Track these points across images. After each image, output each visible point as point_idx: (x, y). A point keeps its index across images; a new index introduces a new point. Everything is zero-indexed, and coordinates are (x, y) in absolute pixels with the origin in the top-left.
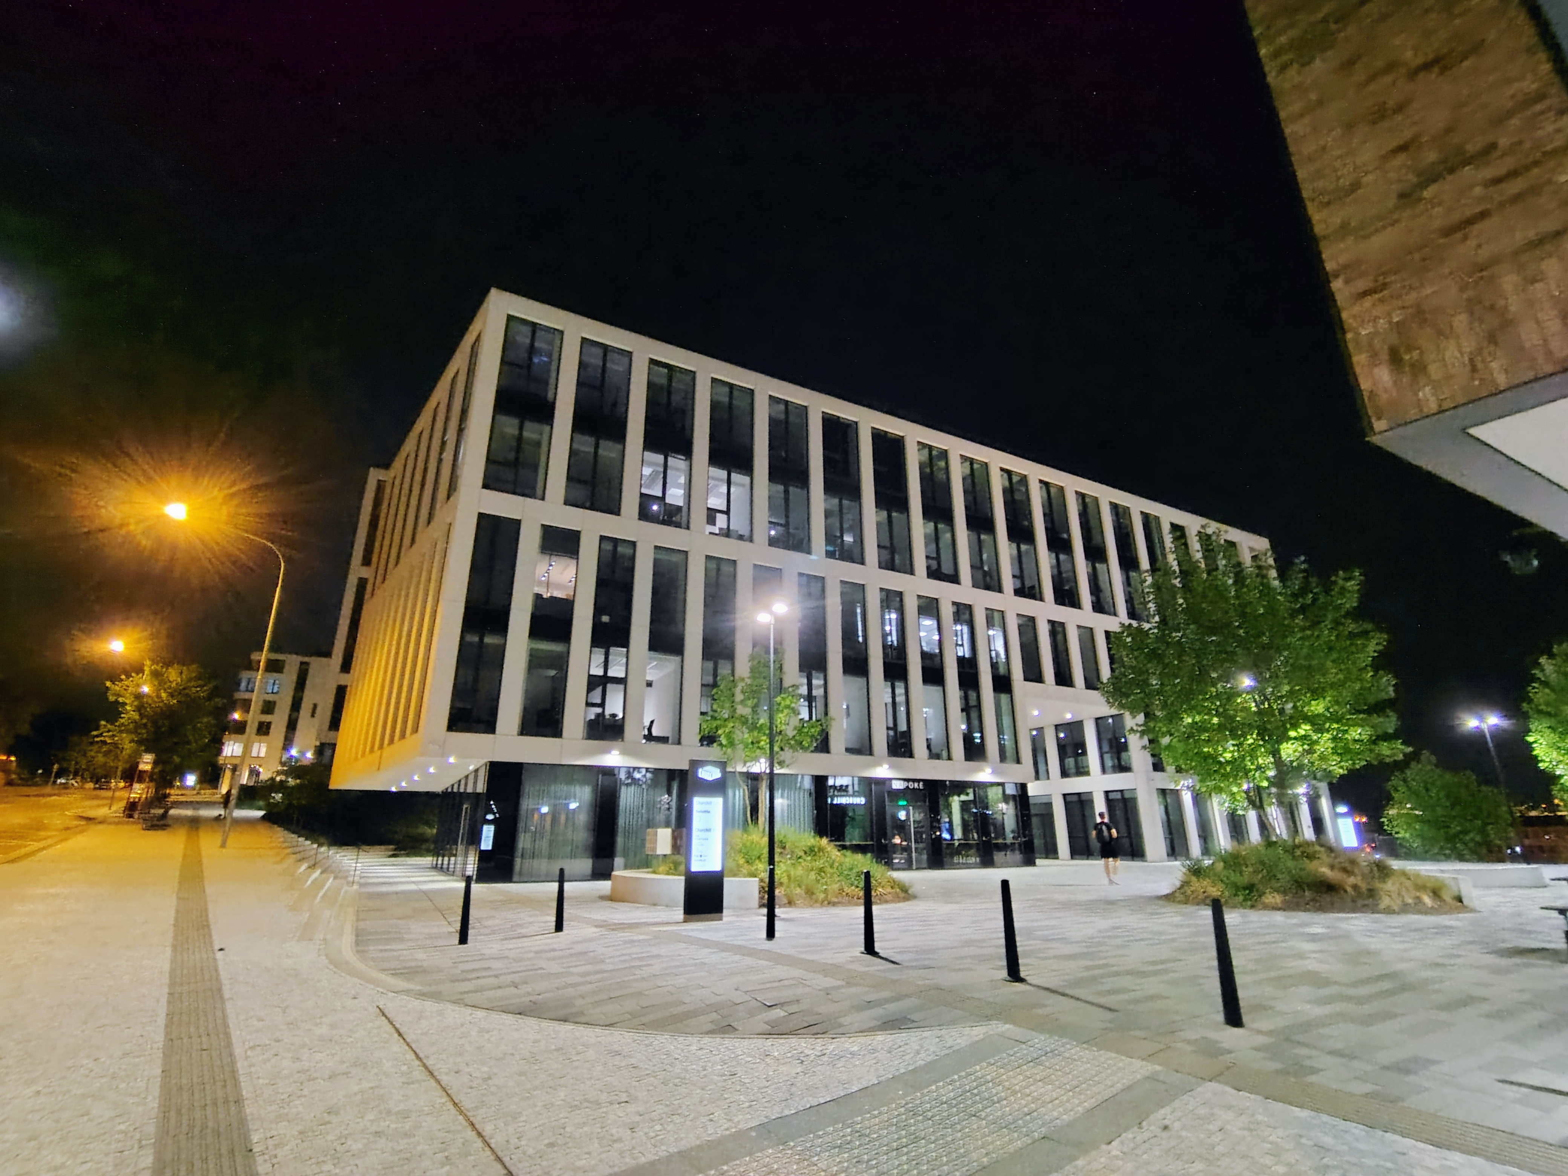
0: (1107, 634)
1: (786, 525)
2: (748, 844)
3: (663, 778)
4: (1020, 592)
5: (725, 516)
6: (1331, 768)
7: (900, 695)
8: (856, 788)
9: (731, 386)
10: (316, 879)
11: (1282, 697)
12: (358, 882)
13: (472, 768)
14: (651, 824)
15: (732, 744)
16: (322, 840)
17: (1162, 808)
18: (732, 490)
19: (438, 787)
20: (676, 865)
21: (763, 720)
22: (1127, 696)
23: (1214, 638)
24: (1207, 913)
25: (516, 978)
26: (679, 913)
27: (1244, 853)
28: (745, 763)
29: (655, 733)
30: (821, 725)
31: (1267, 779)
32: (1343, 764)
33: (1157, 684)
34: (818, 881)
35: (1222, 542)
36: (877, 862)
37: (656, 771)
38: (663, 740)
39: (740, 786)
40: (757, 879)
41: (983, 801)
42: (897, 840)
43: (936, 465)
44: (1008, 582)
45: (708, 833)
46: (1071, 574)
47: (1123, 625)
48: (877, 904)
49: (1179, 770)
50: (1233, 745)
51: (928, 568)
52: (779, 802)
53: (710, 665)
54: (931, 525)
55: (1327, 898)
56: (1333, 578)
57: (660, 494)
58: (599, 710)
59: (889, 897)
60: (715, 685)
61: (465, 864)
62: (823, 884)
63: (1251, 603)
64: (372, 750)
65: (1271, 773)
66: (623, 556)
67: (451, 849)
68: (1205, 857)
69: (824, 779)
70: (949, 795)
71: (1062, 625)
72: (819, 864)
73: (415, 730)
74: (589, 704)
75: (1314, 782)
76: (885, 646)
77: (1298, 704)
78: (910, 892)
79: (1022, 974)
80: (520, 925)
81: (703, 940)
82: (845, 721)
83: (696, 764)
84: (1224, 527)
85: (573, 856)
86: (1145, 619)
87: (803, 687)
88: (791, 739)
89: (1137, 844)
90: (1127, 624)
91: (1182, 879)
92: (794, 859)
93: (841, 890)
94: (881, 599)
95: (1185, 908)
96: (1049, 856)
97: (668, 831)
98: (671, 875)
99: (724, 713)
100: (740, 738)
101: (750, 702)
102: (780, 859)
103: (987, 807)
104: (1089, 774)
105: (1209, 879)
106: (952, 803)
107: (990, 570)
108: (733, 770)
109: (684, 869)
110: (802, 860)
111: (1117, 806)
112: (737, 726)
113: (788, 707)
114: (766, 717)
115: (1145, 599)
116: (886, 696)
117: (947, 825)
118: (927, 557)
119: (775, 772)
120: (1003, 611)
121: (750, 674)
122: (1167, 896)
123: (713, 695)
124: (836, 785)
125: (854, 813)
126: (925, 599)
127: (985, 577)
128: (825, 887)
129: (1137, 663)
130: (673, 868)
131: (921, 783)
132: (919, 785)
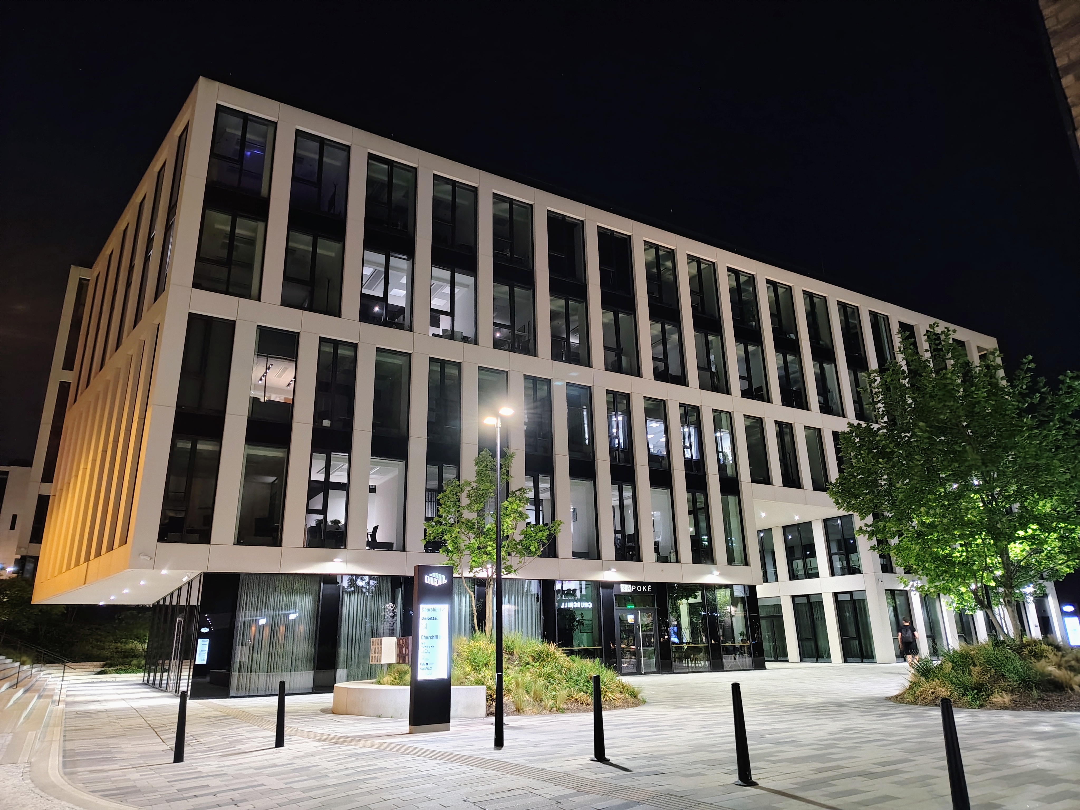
0: (836, 435)
1: (512, 327)
2: (475, 651)
3: (388, 586)
4: (746, 394)
5: (449, 318)
6: (1058, 567)
7: (628, 498)
8: (584, 592)
9: (454, 184)
10: (18, 699)
11: (1010, 496)
12: (64, 701)
13: (185, 579)
14: (375, 633)
15: (458, 549)
16: (24, 658)
17: (891, 609)
18: (456, 290)
19: (149, 600)
20: (402, 674)
21: (489, 524)
22: (857, 497)
23: (943, 438)
24: (937, 713)
25: (236, 795)
26: (405, 725)
27: (972, 653)
28: (471, 569)
29: (380, 538)
30: (548, 529)
31: (995, 579)
32: (1069, 563)
33: (885, 485)
34: (546, 687)
35: (951, 341)
36: (606, 667)
37: (379, 578)
38: (387, 546)
39: (466, 592)
40: (485, 687)
41: (711, 603)
42: (625, 645)
43: (663, 265)
44: (736, 384)
45: (433, 641)
46: (798, 374)
47: (851, 425)
48: (606, 710)
49: (908, 571)
50: (961, 545)
51: (655, 369)
52: (507, 608)
53: (435, 469)
54: (659, 326)
55: (1055, 696)
56: (1061, 377)
57: (381, 295)
58: (321, 517)
59: (618, 703)
60: (440, 489)
61: (179, 679)
62: (551, 691)
63: (979, 402)
64: (77, 564)
65: (999, 573)
66: (344, 358)
67: (163, 664)
68: (934, 658)
69: (553, 582)
70: (678, 598)
71: (790, 426)
72: (547, 669)
73: (124, 541)
74: (310, 511)
75: (1041, 581)
76: (612, 449)
77: (1026, 504)
78: (639, 697)
79: (754, 778)
80: (239, 741)
81: (430, 751)
82: (572, 524)
83: (422, 570)
84: (952, 327)
85: (293, 668)
86: (874, 420)
87: (530, 490)
88: (518, 544)
89: (866, 646)
90: (855, 425)
91: (911, 680)
92: (521, 666)
93: (570, 696)
94: (607, 402)
95: (915, 709)
96: (779, 659)
97: (393, 640)
98: (396, 685)
99: (450, 519)
100: (466, 543)
101: (476, 506)
102: (508, 665)
103: (715, 609)
104: (819, 577)
105: (938, 679)
106: (681, 606)
107: (717, 371)
108: (459, 576)
109: (410, 678)
110: (530, 666)
111: (846, 610)
112: (463, 531)
113: (516, 511)
114: (493, 522)
115: (873, 400)
116: (613, 499)
117: (675, 628)
118: (655, 359)
119: (503, 577)
120: (730, 413)
121: (476, 478)
122: (896, 697)
123: (439, 500)
124: (564, 589)
125: (582, 617)
126: (652, 401)
127: (712, 378)
128: (554, 693)
129: (866, 464)
130: (398, 677)
131: (650, 586)
132: (647, 588)
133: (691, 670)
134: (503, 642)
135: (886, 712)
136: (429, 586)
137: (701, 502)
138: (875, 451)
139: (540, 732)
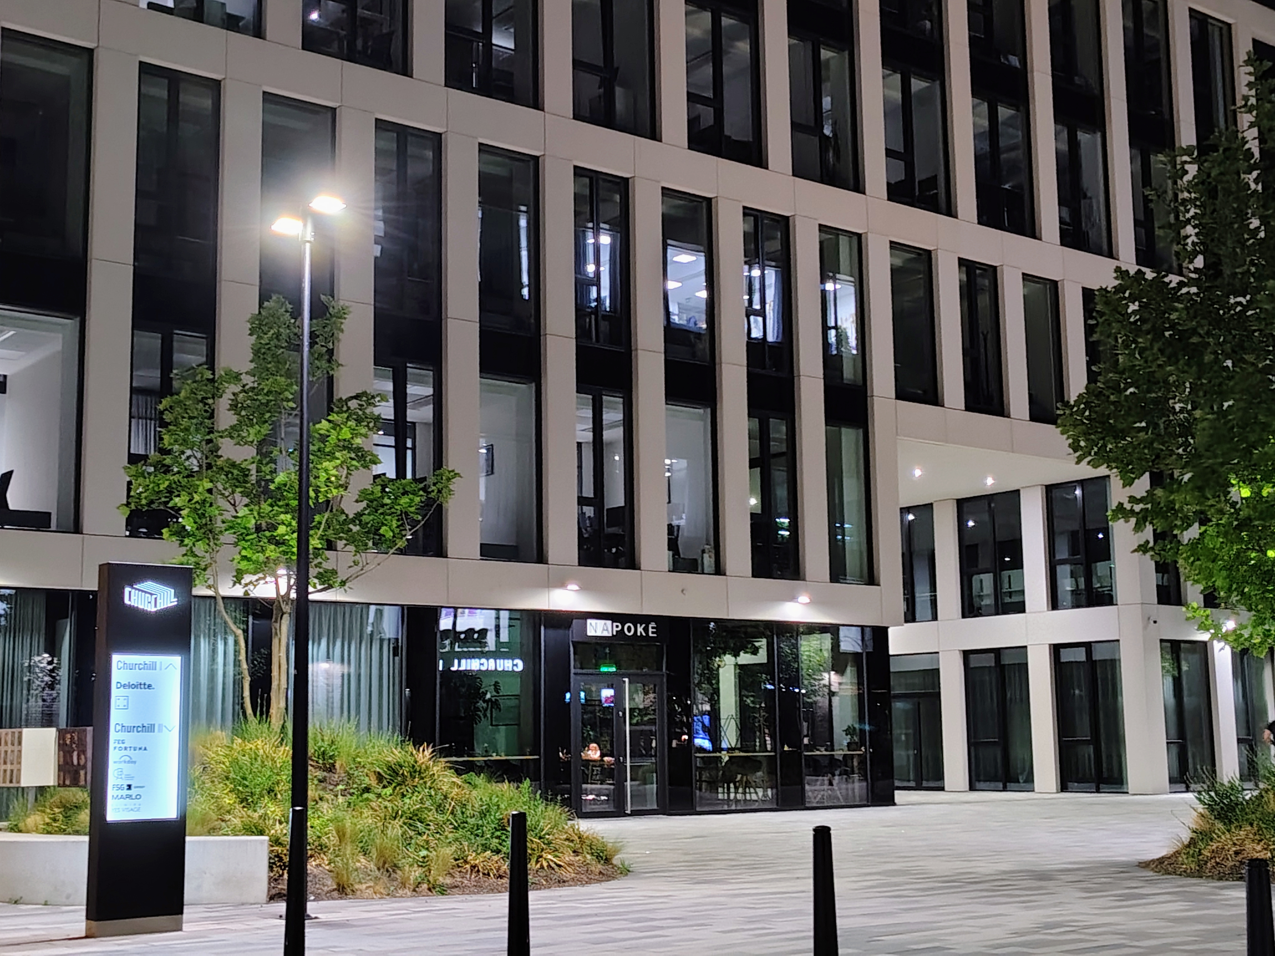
0: (1088, 296)
2: (245, 760)
3: (39, 613)
7: (613, 426)
8: (504, 636)
14: (6, 720)
15: (207, 531)
17: (1169, 680)
20: (69, 810)
21: (284, 476)
22: (1118, 435)
24: (1237, 895)
26: (76, 919)
28: (238, 580)
29: (16, 500)
30: (424, 489)
33: (1182, 410)
34: (407, 841)
36: (544, 799)
37: (19, 597)
38: (34, 521)
39: (226, 631)
40: (266, 838)
41: (788, 665)
42: (593, 753)
44: (876, 169)
45: (146, 735)
46: (1019, 154)
47: (1121, 273)
48: (539, 887)
49: (1211, 598)
51: (693, 122)
52: (318, 668)
53: (153, 341)
54: (706, 17)
59: (567, 874)
60: (165, 390)
62: (419, 847)
69: (433, 613)
70: (715, 652)
71: (992, 271)
72: (410, 803)
76: (581, 310)
78: (616, 861)
82: (482, 481)
83: (118, 576)
86: (1175, 264)
87: (384, 399)
88: (353, 521)
89: (1109, 757)
90: (1132, 272)
91: (1194, 827)
92: (352, 794)
93: (460, 860)
94: (576, 197)
95: (1194, 885)
96: (925, 784)
97: (51, 733)
98: (56, 833)
99: (188, 458)
100: (228, 516)
101: (252, 431)
102: (322, 793)
103: (795, 679)
104: (1023, 611)
105: (1251, 825)
106: (721, 670)
107: (835, 134)
108: (210, 593)
109: (88, 819)
110: (371, 796)
111: (1075, 684)
112: (220, 487)
113: (347, 446)
114: (293, 469)
115: (1177, 217)
116: (580, 427)
117: (706, 719)
118: (692, 98)
119: (311, 597)
120: (859, 236)
121: (253, 365)
122: (1161, 861)
123: (162, 413)
124: (459, 629)
125: (497, 690)
126: (680, 199)
127: (823, 150)
128: (424, 853)
129: (1146, 362)
130: (61, 817)
131: (653, 624)
132: (646, 630)
133: (733, 808)
134: (311, 743)
135: (1136, 891)
136: (134, 611)
137: (780, 440)
138: (1167, 334)
139: (389, 934)
